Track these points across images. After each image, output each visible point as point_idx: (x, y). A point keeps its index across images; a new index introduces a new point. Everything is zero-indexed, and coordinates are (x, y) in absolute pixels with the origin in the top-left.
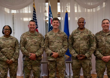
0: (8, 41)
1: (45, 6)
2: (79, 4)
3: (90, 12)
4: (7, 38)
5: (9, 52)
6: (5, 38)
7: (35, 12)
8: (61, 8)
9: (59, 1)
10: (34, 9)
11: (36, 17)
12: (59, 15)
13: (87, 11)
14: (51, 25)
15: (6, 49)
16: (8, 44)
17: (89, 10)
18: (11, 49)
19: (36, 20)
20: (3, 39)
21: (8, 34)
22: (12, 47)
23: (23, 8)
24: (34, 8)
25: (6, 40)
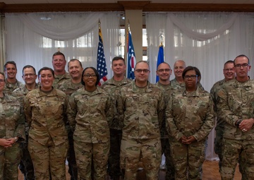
0: (91, 98)
1: (119, 35)
2: (181, 31)
3: (202, 46)
4: (92, 92)
5: (93, 121)
6: (86, 92)
7: (102, 45)
8: (148, 39)
9: (144, 26)
10: (101, 40)
11: (103, 55)
12: (145, 51)
13: (196, 44)
14: (133, 70)
15: (88, 114)
16: (92, 105)
17: (199, 44)
18: (97, 116)
19: (104, 60)
20: (84, 95)
21: (91, 85)
22: (99, 111)
23: (78, 37)
24: (100, 37)
25: (88, 97)
